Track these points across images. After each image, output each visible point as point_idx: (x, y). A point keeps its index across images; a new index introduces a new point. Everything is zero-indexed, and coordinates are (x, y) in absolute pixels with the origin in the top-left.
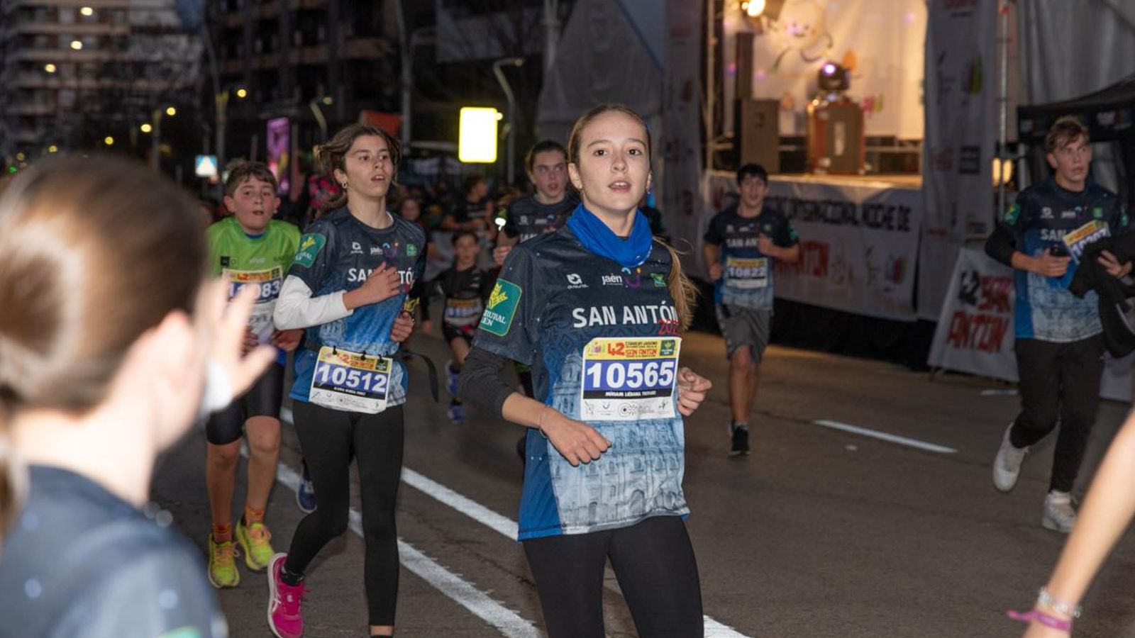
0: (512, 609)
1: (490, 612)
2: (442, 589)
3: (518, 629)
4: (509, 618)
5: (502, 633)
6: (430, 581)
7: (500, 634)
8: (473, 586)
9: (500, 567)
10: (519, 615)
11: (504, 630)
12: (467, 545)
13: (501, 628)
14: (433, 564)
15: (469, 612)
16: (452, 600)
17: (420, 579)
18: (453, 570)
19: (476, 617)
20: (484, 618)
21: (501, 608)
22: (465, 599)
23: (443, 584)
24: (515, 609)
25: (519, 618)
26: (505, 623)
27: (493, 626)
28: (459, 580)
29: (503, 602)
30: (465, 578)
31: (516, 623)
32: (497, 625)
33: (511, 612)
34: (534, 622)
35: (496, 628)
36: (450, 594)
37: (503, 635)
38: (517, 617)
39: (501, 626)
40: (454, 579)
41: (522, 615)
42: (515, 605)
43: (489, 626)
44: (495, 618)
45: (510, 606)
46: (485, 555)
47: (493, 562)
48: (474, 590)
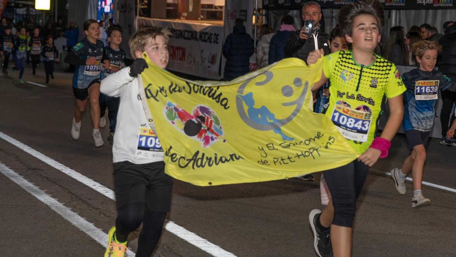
0: (55, 198)
1: (46, 199)
2: (26, 189)
3: (57, 207)
4: (53, 202)
6: (21, 186)
7: (50, 208)
8: (38, 188)
9: (50, 180)
11: (51, 207)
12: (37, 171)
14: (22, 178)
15: (37, 199)
16: (30, 194)
17: (17, 185)
18: (31, 181)
19: (40, 201)
20: (43, 202)
21: (50, 198)
22: (35, 194)
23: (26, 187)
24: (56, 198)
25: (58, 202)
26: (52, 204)
27: (47, 205)
28: (33, 186)
30: (35, 185)
31: (56, 204)
32: (49, 205)
34: (64, 204)
35: (48, 206)
36: (29, 191)
37: (51, 209)
38: (57, 201)
39: (51, 205)
40: (31, 185)
41: (59, 201)
42: (56, 196)
43: (45, 205)
44: (48, 202)
45: (54, 197)
46: (43, 175)
47: (47, 178)
48: (39, 190)
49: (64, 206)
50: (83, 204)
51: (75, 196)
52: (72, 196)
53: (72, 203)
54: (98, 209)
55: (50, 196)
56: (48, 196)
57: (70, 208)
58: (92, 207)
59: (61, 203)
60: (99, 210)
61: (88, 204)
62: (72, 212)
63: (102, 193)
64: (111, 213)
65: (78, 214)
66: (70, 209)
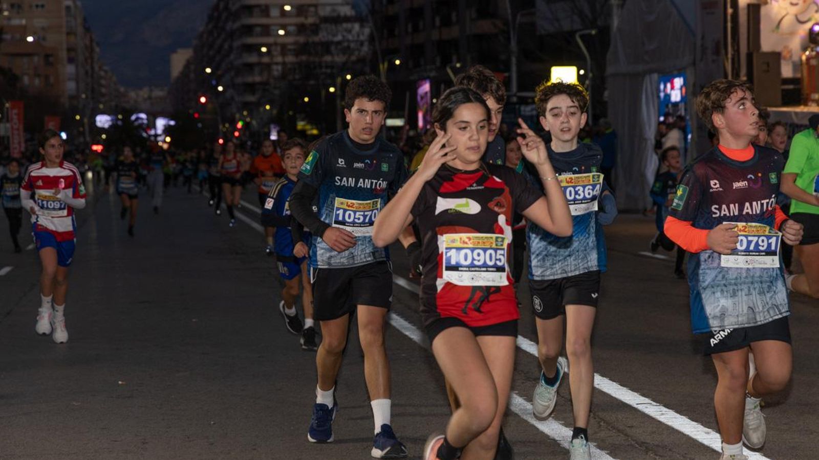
0: (569, 427)
1: (553, 430)
2: (520, 414)
4: (566, 434)
5: (560, 444)
7: (559, 445)
9: (562, 397)
11: (562, 442)
13: (560, 440)
15: (537, 429)
16: (526, 421)
19: (542, 433)
20: (549, 434)
21: (561, 426)
23: (521, 409)
26: (563, 437)
27: (554, 440)
29: (563, 422)
33: (568, 429)
37: (561, 446)
43: (552, 439)
50: (619, 436)
51: (604, 423)
52: (599, 423)
53: (599, 435)
54: (645, 443)
55: (561, 424)
56: (558, 424)
57: (595, 444)
58: (634, 440)
60: (645, 445)
61: (626, 435)
62: (598, 450)
63: (654, 417)
64: (668, 450)
65: (608, 454)
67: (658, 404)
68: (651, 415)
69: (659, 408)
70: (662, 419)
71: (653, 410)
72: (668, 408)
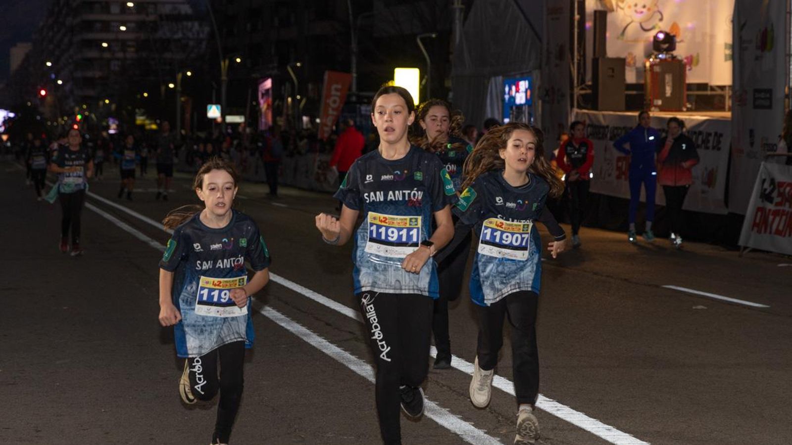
0: (468, 421)
1: (452, 424)
3: (475, 436)
7: (462, 439)
8: (437, 404)
9: (454, 391)
10: (473, 425)
11: (464, 437)
13: (462, 435)
15: (437, 423)
19: (442, 427)
20: (449, 428)
21: (459, 420)
22: (433, 414)
24: (471, 422)
25: (474, 428)
27: (456, 434)
31: (472, 432)
32: (459, 433)
33: (468, 423)
34: (486, 431)
35: (458, 435)
37: (464, 440)
38: (472, 427)
39: (462, 433)
41: (477, 425)
42: (470, 419)
43: (453, 433)
44: (456, 428)
45: (466, 419)
46: (442, 382)
47: (448, 386)
48: (438, 408)
49: (486, 436)
51: (502, 418)
52: (497, 417)
53: (500, 430)
55: (459, 418)
56: (456, 418)
57: (498, 439)
59: (480, 430)
63: (551, 412)
66: (499, 441)
67: (552, 400)
68: (547, 410)
69: (553, 404)
70: (559, 414)
71: (548, 405)
72: (562, 404)
